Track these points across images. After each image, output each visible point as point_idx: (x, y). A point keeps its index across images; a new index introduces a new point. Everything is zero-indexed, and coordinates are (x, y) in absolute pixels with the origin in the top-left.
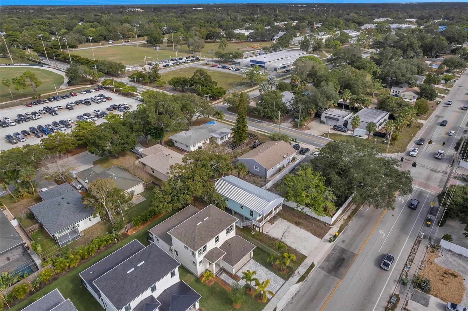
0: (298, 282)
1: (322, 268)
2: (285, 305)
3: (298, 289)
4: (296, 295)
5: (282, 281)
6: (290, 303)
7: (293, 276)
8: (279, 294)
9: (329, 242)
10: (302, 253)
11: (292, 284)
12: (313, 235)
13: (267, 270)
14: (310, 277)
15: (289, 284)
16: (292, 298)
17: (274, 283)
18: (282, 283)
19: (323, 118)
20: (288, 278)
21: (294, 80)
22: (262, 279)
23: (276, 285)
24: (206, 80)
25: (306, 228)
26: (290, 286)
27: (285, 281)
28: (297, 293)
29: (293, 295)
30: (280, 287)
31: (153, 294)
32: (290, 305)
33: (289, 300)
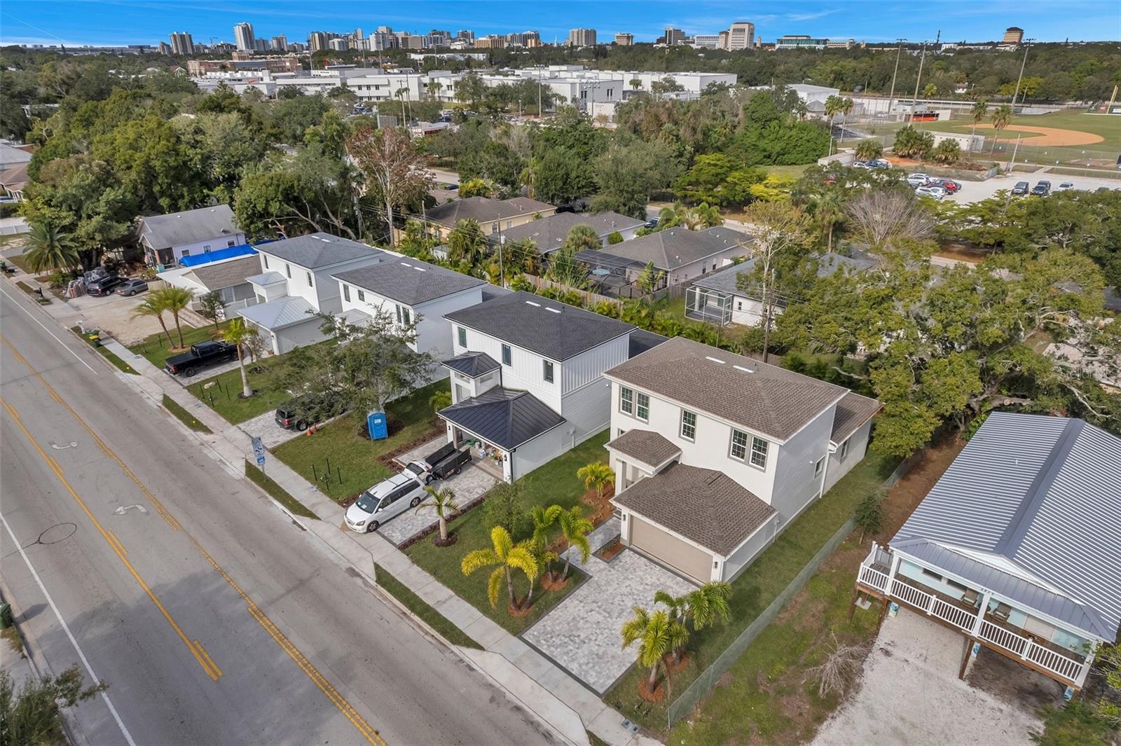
2: (490, 680)
3: (558, 735)
5: (602, 682)
6: (496, 696)
7: (631, 726)
8: (538, 665)
11: (586, 716)
15: (584, 704)
16: (518, 709)
17: (591, 653)
18: (591, 680)
20: (618, 707)
22: (610, 616)
23: (583, 660)
26: (579, 709)
27: (601, 691)
28: (541, 729)
29: (531, 712)
30: (574, 673)
31: (505, 367)
32: (487, 695)
33: (507, 693)
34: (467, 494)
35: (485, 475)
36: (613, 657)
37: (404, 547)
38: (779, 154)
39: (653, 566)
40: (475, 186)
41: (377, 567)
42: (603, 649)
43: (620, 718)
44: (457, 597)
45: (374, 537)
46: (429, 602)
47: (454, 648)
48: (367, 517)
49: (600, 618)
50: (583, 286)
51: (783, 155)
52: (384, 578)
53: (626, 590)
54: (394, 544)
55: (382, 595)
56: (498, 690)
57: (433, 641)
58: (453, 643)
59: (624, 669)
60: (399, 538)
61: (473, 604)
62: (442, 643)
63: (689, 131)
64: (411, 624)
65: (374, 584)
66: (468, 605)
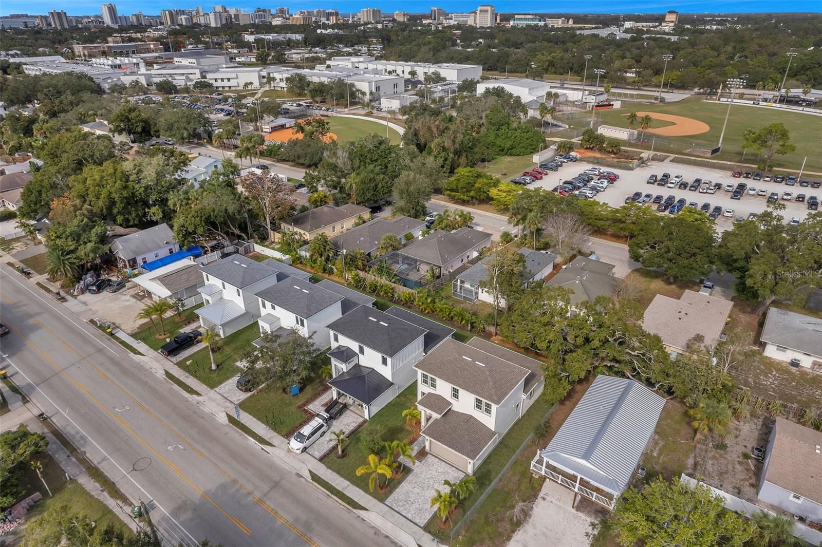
2: (373, 525)
5: (422, 522)
6: (377, 532)
7: (436, 540)
8: (393, 516)
11: (416, 537)
15: (415, 532)
16: (387, 537)
17: (416, 508)
18: (417, 521)
20: (430, 532)
22: (423, 490)
26: (413, 535)
27: (422, 526)
28: (398, 545)
30: (409, 518)
31: (360, 355)
32: (373, 531)
33: (381, 530)
34: (347, 427)
35: (355, 415)
36: (426, 510)
37: (321, 460)
38: (509, 149)
39: (442, 462)
40: (319, 196)
41: (310, 472)
42: (421, 506)
43: (431, 537)
44: (351, 485)
45: (305, 455)
46: (339, 489)
47: (354, 511)
48: (301, 446)
49: (419, 491)
50: (393, 280)
51: (512, 149)
52: (315, 478)
53: (430, 476)
54: (316, 458)
55: (316, 486)
56: (377, 529)
57: (345, 508)
58: (354, 509)
59: (431, 515)
60: (318, 454)
61: (359, 488)
62: (348, 509)
63: (450, 142)
64: (333, 501)
65: (311, 481)
66: (358, 489)
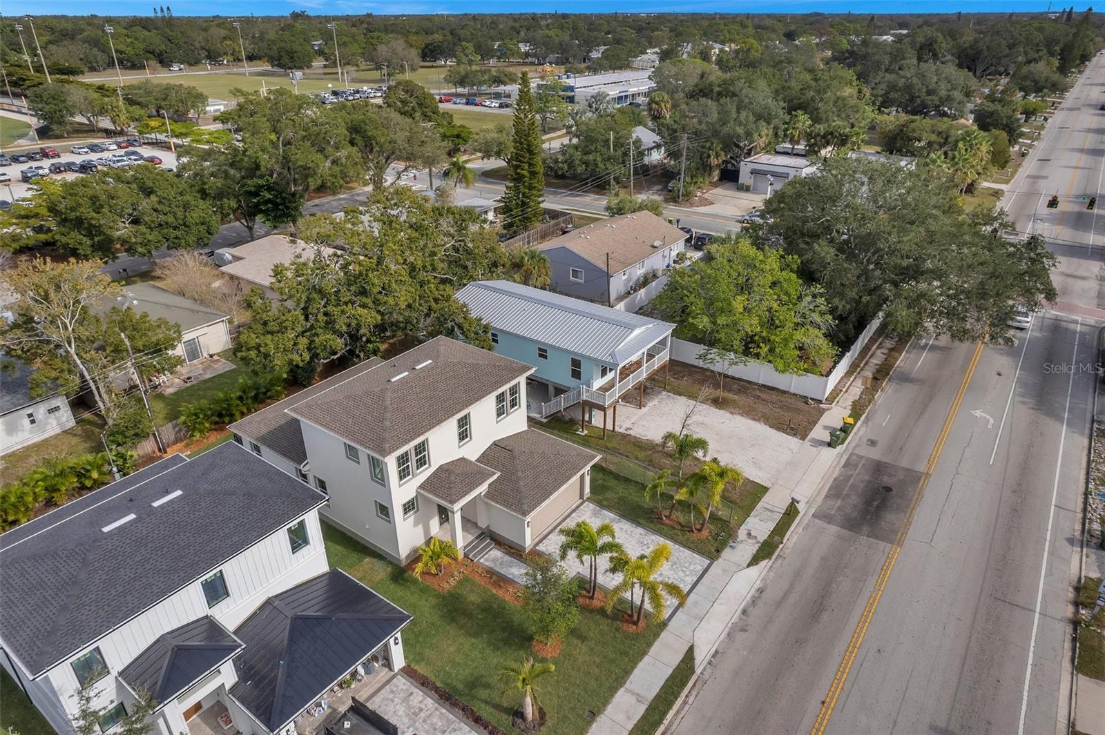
0: (755, 561)
1: (822, 515)
2: (723, 636)
3: (758, 584)
4: (754, 602)
5: (699, 562)
6: (738, 629)
7: (732, 544)
8: (696, 603)
9: (829, 445)
10: (751, 479)
12: (773, 431)
13: (640, 530)
14: (790, 545)
15: (724, 571)
16: (744, 612)
18: (700, 569)
19: (745, 177)
20: (718, 552)
21: (657, 103)
23: (681, 574)
24: (421, 104)
25: (749, 413)
26: (729, 573)
28: (757, 595)
29: (744, 603)
30: (695, 579)
31: (216, 610)
32: (740, 636)
33: (733, 621)
43: (728, 550)
44: (627, 685)
46: (641, 710)
47: (698, 671)
56: (732, 628)
57: (694, 693)
58: (694, 672)
61: (633, 669)
62: (694, 685)
64: (677, 722)
66: (636, 671)
